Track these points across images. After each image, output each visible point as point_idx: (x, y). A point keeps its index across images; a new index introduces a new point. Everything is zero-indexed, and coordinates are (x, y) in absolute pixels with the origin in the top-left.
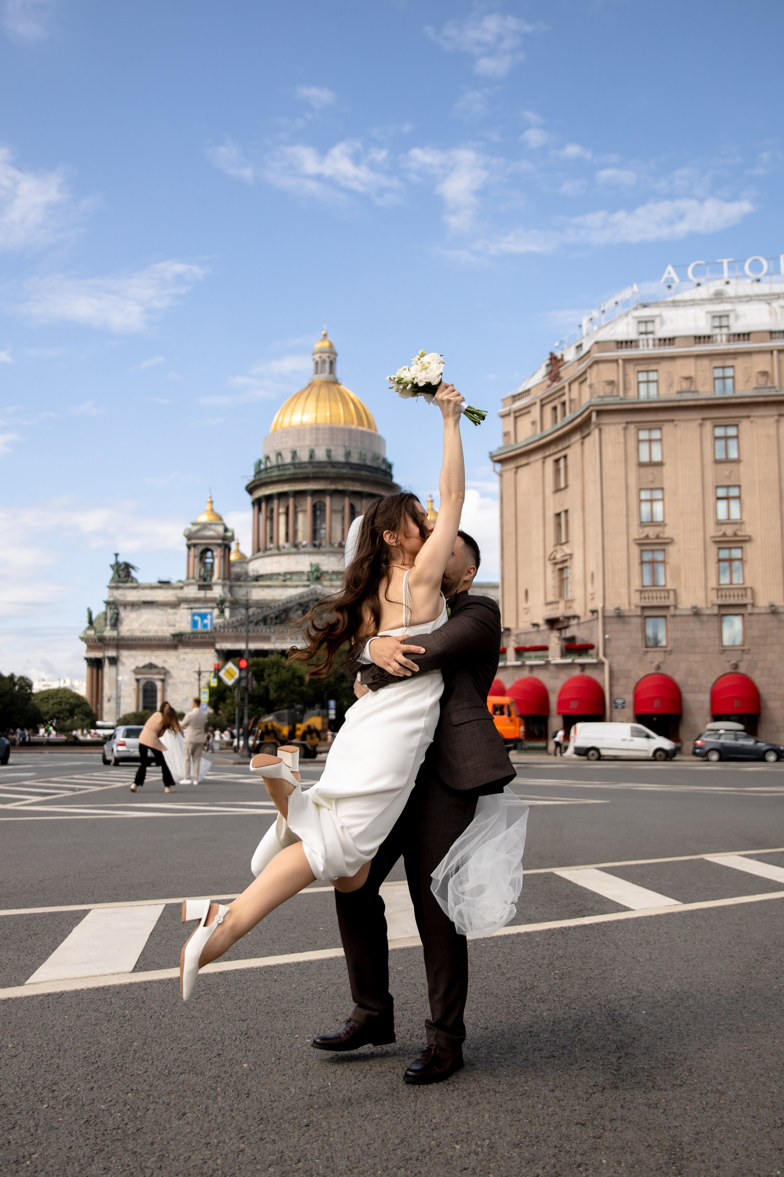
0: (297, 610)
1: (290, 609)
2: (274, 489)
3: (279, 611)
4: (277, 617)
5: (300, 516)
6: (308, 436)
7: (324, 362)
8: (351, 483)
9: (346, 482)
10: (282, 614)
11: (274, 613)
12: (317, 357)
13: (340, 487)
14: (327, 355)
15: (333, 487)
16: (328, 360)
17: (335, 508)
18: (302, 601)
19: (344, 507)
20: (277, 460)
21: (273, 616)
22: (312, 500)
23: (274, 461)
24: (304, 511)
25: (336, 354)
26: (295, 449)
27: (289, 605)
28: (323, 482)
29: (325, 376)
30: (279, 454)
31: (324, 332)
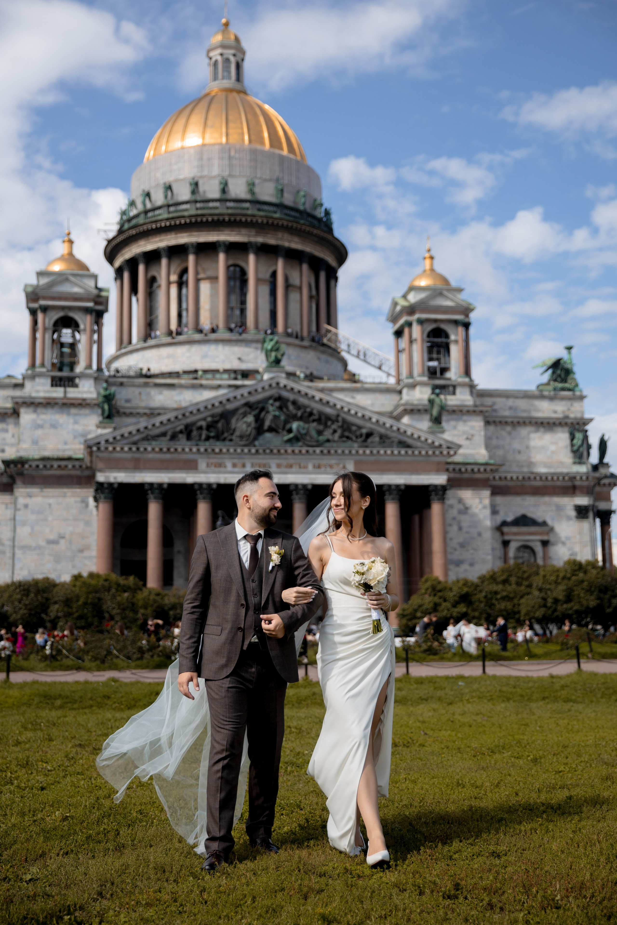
0: (245, 415)
1: (234, 412)
2: (161, 241)
3: (212, 416)
4: (209, 427)
5: (205, 287)
6: (216, 162)
7: (227, 61)
8: (286, 236)
9: (280, 235)
10: (217, 422)
11: (204, 419)
12: (216, 54)
13: (271, 241)
14: (232, 51)
15: (260, 239)
16: (232, 59)
17: (261, 276)
18: (253, 399)
19: (274, 274)
20: (166, 197)
21: (203, 424)
22: (227, 259)
23: (159, 198)
24: (214, 279)
25: (244, 53)
26: (196, 179)
27: (230, 407)
28: (244, 231)
29: (230, 83)
30: (169, 188)
31: (224, 21)
